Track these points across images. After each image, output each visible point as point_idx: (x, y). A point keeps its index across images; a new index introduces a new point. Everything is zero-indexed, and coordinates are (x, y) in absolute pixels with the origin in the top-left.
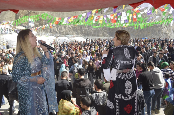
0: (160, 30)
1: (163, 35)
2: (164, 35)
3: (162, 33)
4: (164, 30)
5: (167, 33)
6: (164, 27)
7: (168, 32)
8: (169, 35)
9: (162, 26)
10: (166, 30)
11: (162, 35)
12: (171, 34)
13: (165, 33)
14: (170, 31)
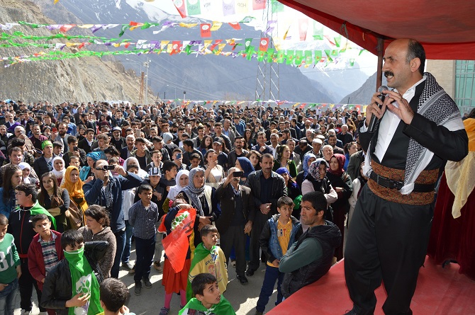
0: (52, 82)
1: (60, 95)
2: (63, 94)
3: (58, 89)
4: (63, 82)
5: (69, 91)
6: (62, 75)
7: (72, 88)
8: (75, 94)
9: (56, 73)
10: (67, 83)
11: (57, 94)
12: (80, 92)
13: (65, 89)
14: (76, 85)
